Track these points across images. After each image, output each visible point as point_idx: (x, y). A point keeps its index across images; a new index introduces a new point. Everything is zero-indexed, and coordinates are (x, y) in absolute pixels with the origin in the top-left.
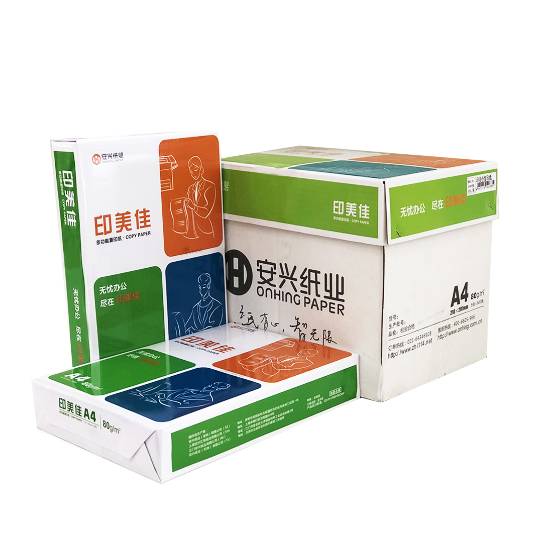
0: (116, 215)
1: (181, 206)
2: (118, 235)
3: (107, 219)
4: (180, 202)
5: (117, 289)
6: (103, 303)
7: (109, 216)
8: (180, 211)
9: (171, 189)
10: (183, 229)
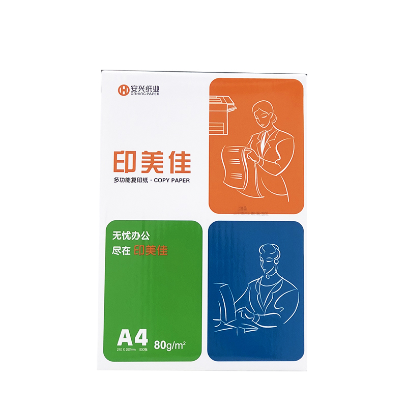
0: (143, 153)
1: (238, 155)
2: (144, 176)
3: (131, 156)
4: (237, 150)
5: (137, 237)
6: (116, 250)
7: (134, 153)
8: (237, 162)
9: (224, 134)
10: (239, 183)
